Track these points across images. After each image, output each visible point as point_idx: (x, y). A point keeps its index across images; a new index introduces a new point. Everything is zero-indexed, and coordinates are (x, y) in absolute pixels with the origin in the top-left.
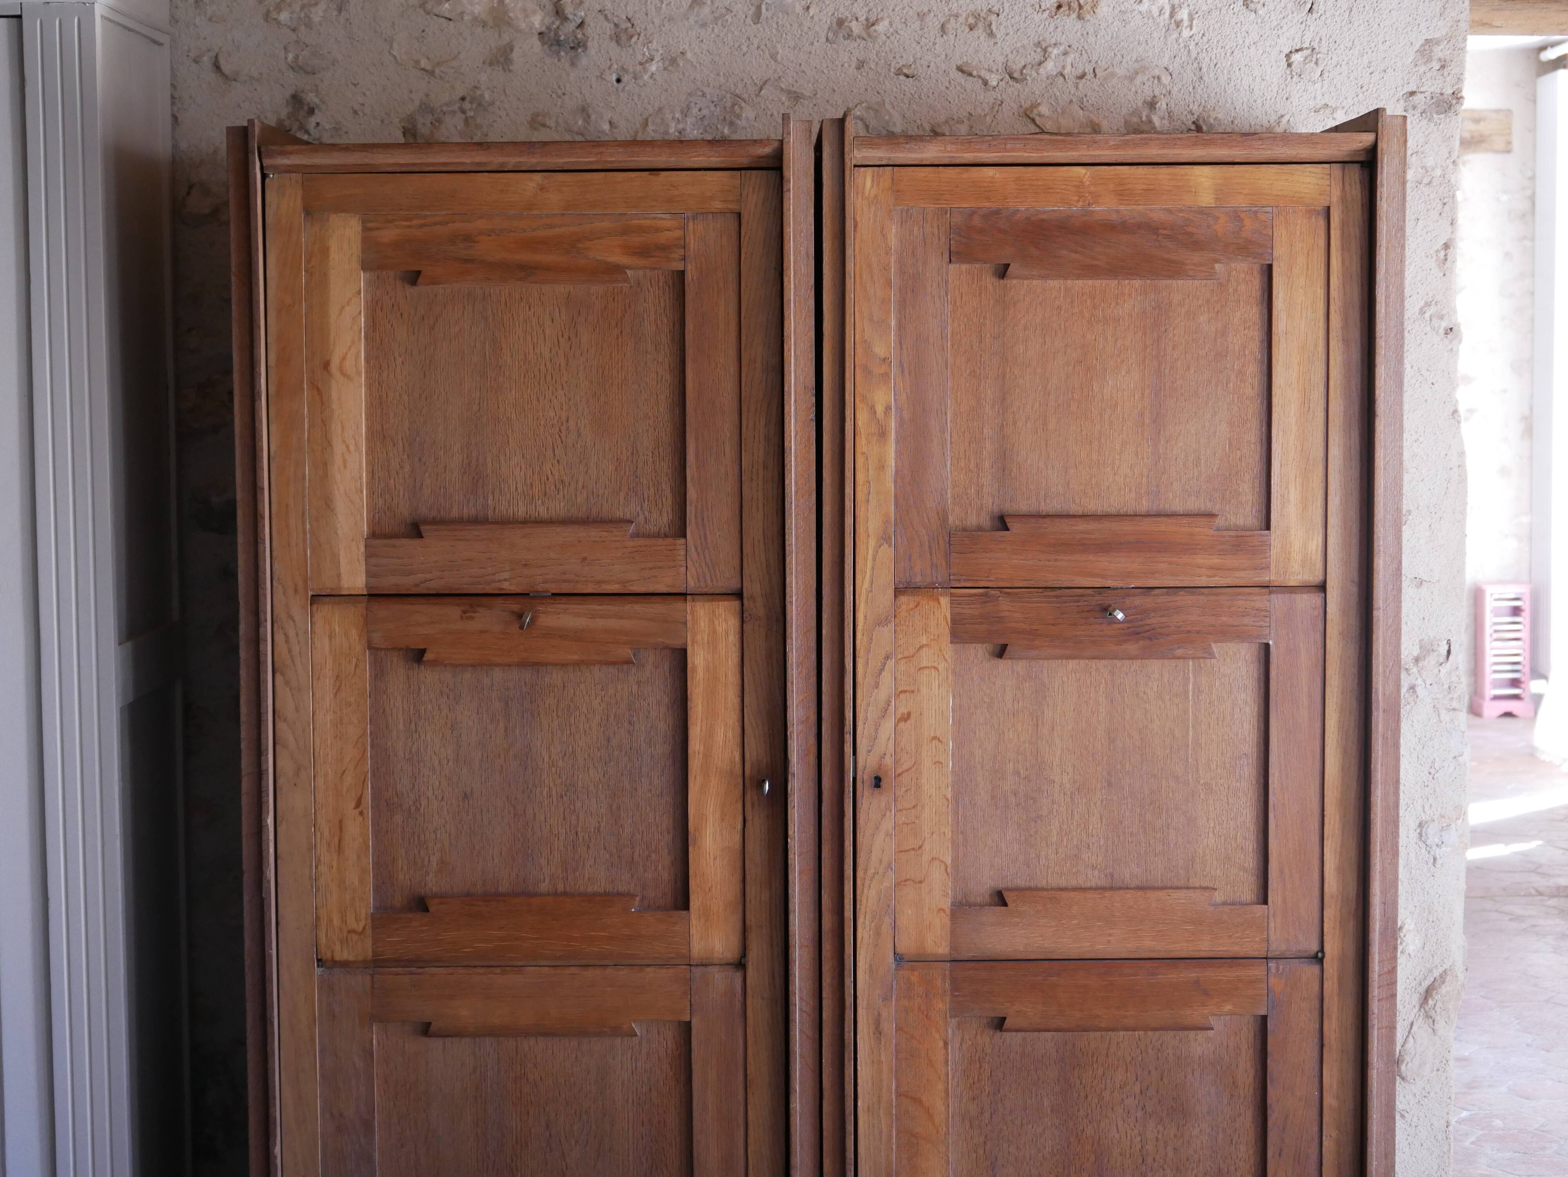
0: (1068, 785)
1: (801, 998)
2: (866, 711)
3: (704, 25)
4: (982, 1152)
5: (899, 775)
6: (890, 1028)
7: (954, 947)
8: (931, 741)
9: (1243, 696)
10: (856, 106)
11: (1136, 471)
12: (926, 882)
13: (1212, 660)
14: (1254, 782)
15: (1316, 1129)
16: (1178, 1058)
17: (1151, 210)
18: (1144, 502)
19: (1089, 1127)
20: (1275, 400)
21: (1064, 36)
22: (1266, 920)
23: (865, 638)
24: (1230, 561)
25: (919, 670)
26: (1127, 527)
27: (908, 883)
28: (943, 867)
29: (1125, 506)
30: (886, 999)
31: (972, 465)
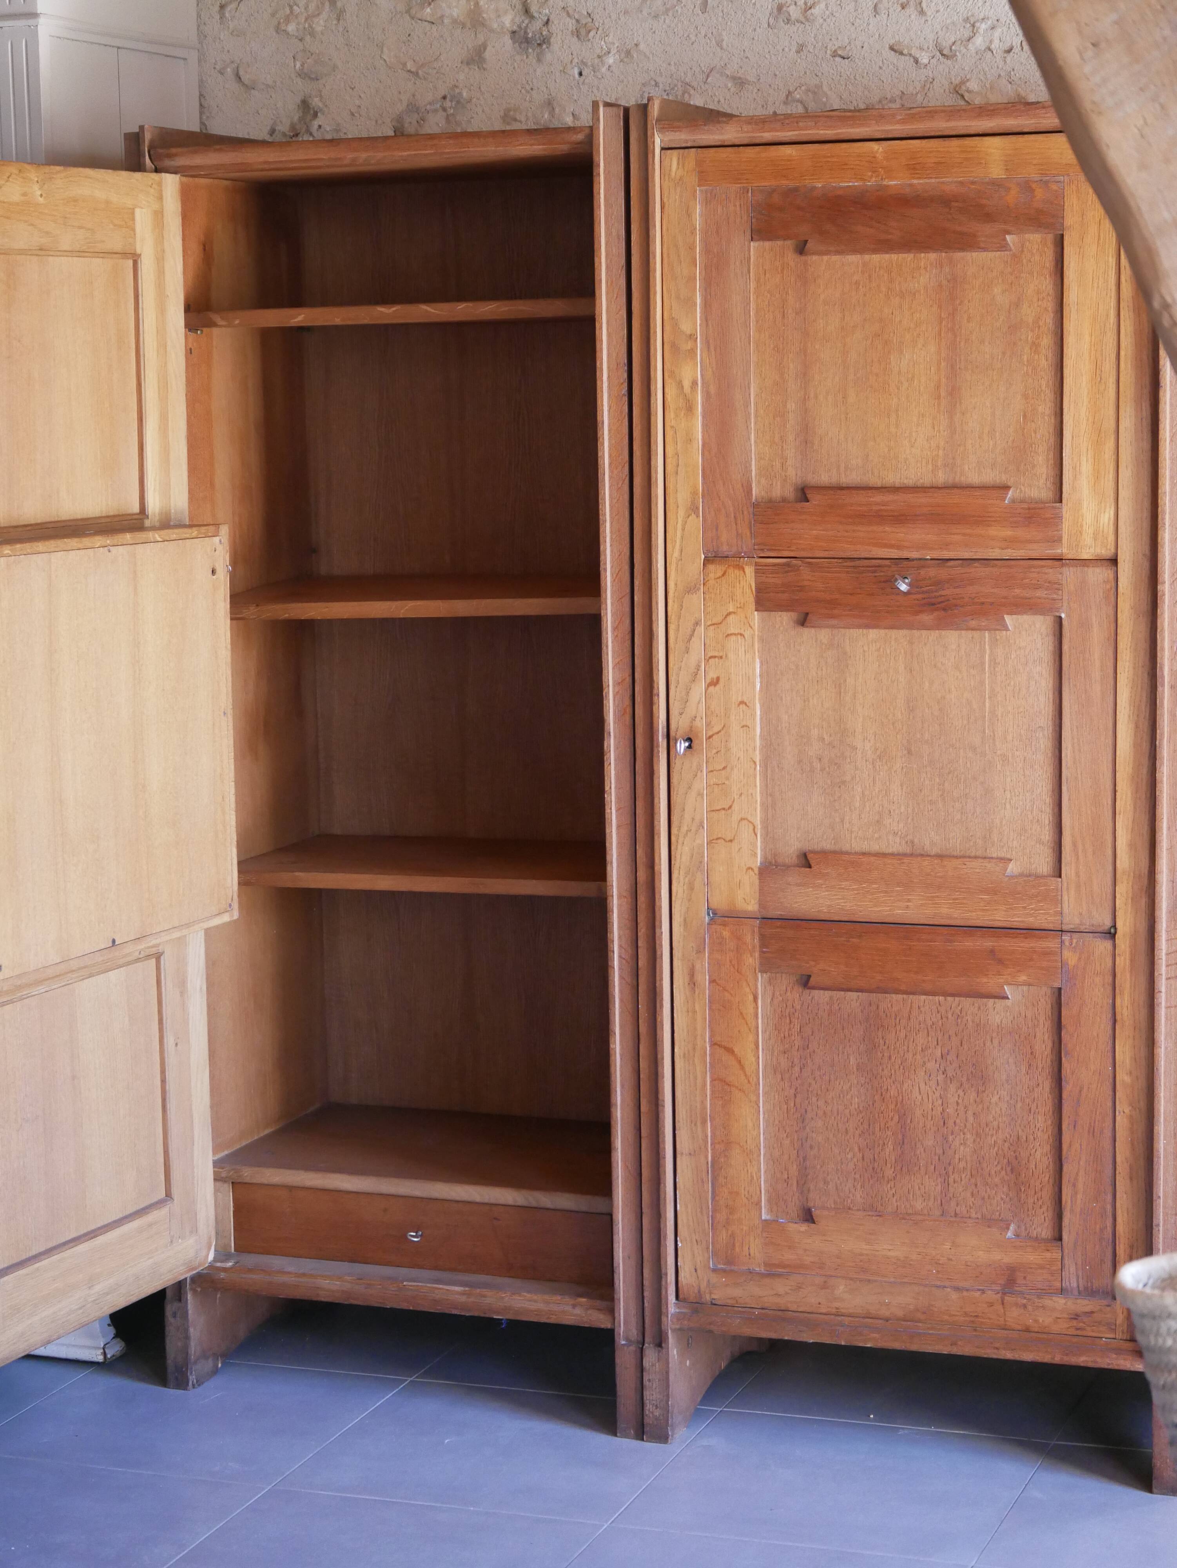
0: (869, 752)
1: (620, 946)
2: (678, 675)
3: (656, 17)
4: (792, 1105)
5: (710, 737)
6: (704, 979)
7: (762, 904)
8: (739, 705)
9: (1039, 669)
10: (796, 90)
11: (932, 443)
12: (736, 841)
13: (1008, 632)
14: (1050, 755)
15: (1109, 1104)
16: (977, 1025)
17: (943, 183)
18: (940, 474)
19: (893, 1087)
20: (1067, 372)
21: (993, 10)
22: (1060, 893)
23: (676, 606)
24: (1021, 533)
25: (727, 636)
26: (922, 499)
27: (719, 841)
28: (751, 827)
29: (921, 478)
30: (700, 951)
31: (777, 439)
